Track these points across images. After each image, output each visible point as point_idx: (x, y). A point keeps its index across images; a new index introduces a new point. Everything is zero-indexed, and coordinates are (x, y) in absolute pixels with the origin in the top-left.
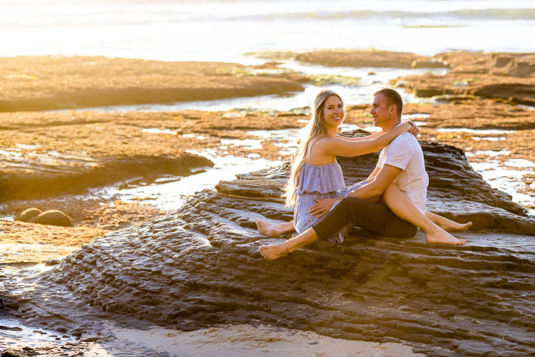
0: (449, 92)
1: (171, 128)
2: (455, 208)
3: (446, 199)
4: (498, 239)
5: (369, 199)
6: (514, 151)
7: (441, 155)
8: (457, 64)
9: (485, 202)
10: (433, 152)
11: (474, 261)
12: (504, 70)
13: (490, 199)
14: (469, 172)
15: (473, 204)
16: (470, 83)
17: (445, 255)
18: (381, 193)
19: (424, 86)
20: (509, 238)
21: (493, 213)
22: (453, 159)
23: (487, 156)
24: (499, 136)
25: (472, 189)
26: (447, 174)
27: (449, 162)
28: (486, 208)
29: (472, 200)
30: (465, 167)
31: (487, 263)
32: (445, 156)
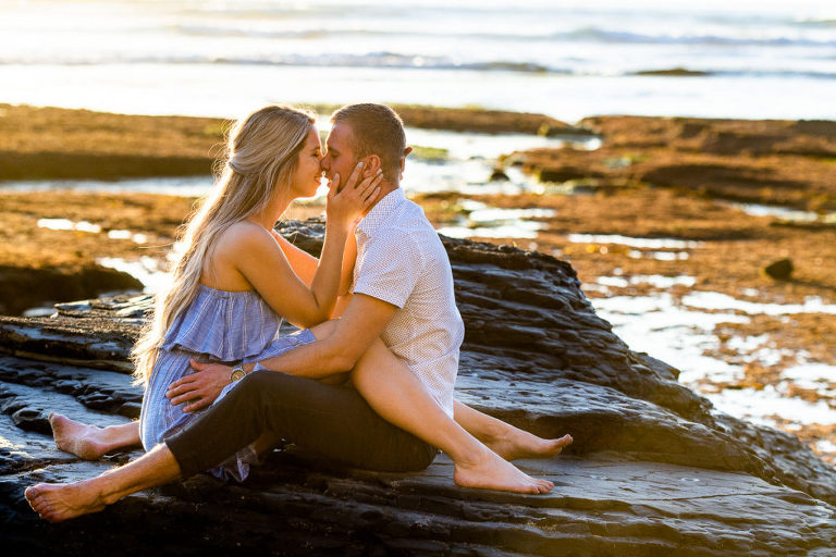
0: (597, 175)
1: (93, 221)
2: (538, 399)
3: (522, 375)
4: (635, 479)
5: (319, 379)
6: (702, 278)
7: (521, 275)
8: (616, 132)
9: (614, 385)
10: (503, 267)
11: (567, 536)
12: (695, 143)
13: (624, 378)
14: (581, 314)
15: (583, 388)
16: (634, 163)
17: (497, 520)
18: (350, 368)
19: (556, 165)
20: (661, 476)
21: (628, 414)
22: (547, 284)
23: (650, 287)
24: (677, 251)
25: (585, 353)
26: (529, 320)
27: (535, 291)
28: (611, 400)
29: (584, 380)
30: (572, 303)
31: (601, 542)
32: (527, 277)
